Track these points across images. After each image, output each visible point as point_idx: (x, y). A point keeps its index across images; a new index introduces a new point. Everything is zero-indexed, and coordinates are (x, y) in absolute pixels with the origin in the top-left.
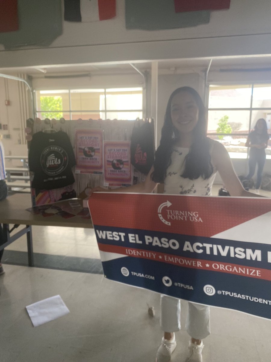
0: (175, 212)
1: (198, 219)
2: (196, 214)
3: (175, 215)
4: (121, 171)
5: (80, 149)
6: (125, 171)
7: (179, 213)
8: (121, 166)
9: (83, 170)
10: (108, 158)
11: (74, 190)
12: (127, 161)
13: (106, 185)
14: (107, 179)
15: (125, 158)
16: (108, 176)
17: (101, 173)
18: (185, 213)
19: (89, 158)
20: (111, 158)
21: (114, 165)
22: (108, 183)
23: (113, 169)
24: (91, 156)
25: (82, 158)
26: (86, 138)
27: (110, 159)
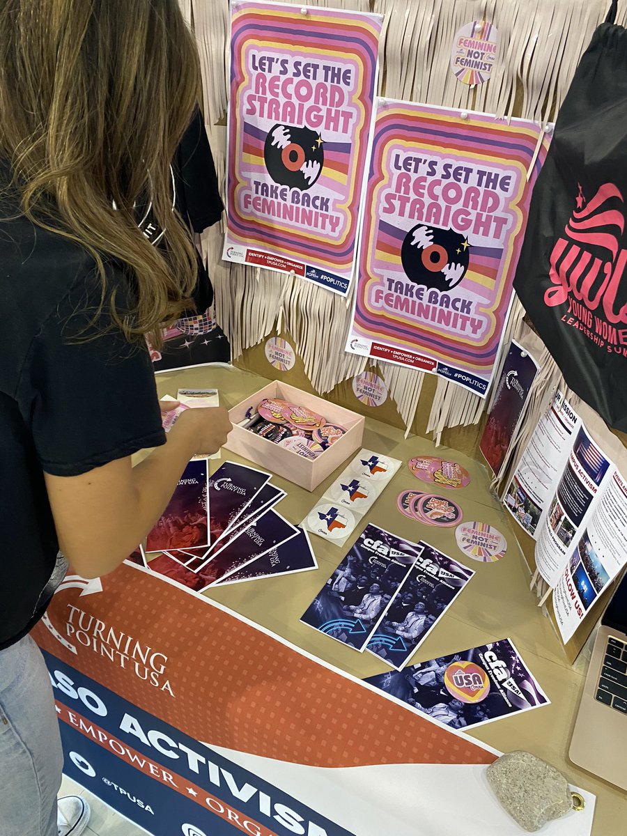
0: (94, 623)
1: (162, 679)
2: (158, 661)
3: (90, 633)
4: (446, 301)
5: (250, 130)
6: (466, 306)
7: (106, 633)
8: (452, 272)
9: (258, 247)
10: (390, 210)
11: (219, 330)
12: (497, 253)
13: (357, 351)
14: (369, 321)
15: (486, 233)
16: (374, 306)
17: (340, 284)
18: (125, 639)
19: (289, 193)
20: (402, 214)
21: (411, 258)
22: (368, 343)
23: (404, 278)
24: (301, 182)
25: (257, 184)
26: (284, 72)
27: (395, 220)
